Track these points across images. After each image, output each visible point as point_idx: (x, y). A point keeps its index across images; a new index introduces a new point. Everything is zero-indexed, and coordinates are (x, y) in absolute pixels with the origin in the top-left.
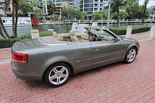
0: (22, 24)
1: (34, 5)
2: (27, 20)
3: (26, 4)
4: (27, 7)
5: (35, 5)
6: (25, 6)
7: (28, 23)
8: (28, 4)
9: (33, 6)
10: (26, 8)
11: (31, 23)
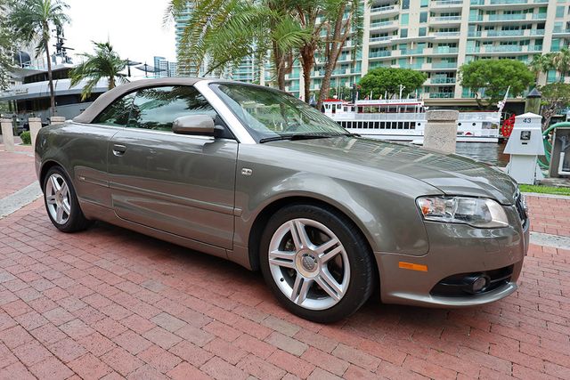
0: (464, 135)
1: (545, 67)
2: (485, 124)
3: (507, 68)
4: (509, 77)
5: (548, 67)
6: (502, 74)
7: (488, 132)
8: (515, 67)
9: (541, 73)
10: (502, 80)
11: (496, 133)
